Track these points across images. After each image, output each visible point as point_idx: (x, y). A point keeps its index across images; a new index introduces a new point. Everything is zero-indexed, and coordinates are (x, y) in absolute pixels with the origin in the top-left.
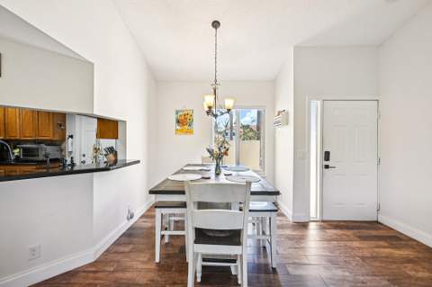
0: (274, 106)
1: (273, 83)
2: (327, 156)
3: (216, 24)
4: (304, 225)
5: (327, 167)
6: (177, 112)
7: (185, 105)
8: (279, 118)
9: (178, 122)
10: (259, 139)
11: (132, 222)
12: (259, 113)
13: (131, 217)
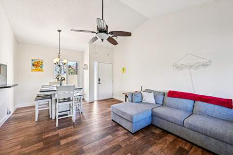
0: (83, 62)
1: (83, 52)
2: (99, 80)
3: (59, 31)
4: (93, 102)
5: (99, 83)
6: (33, 60)
7: (38, 57)
8: (85, 67)
9: (33, 65)
10: (77, 74)
11: (10, 115)
12: (77, 63)
13: (10, 113)
